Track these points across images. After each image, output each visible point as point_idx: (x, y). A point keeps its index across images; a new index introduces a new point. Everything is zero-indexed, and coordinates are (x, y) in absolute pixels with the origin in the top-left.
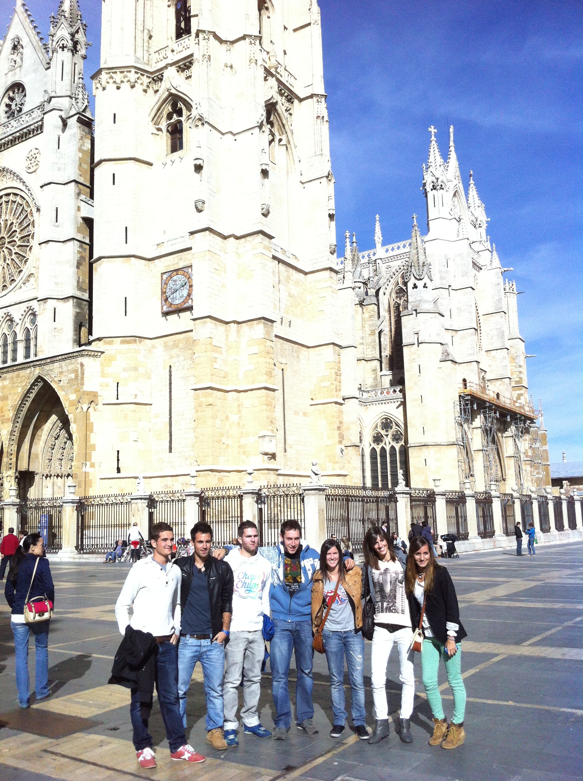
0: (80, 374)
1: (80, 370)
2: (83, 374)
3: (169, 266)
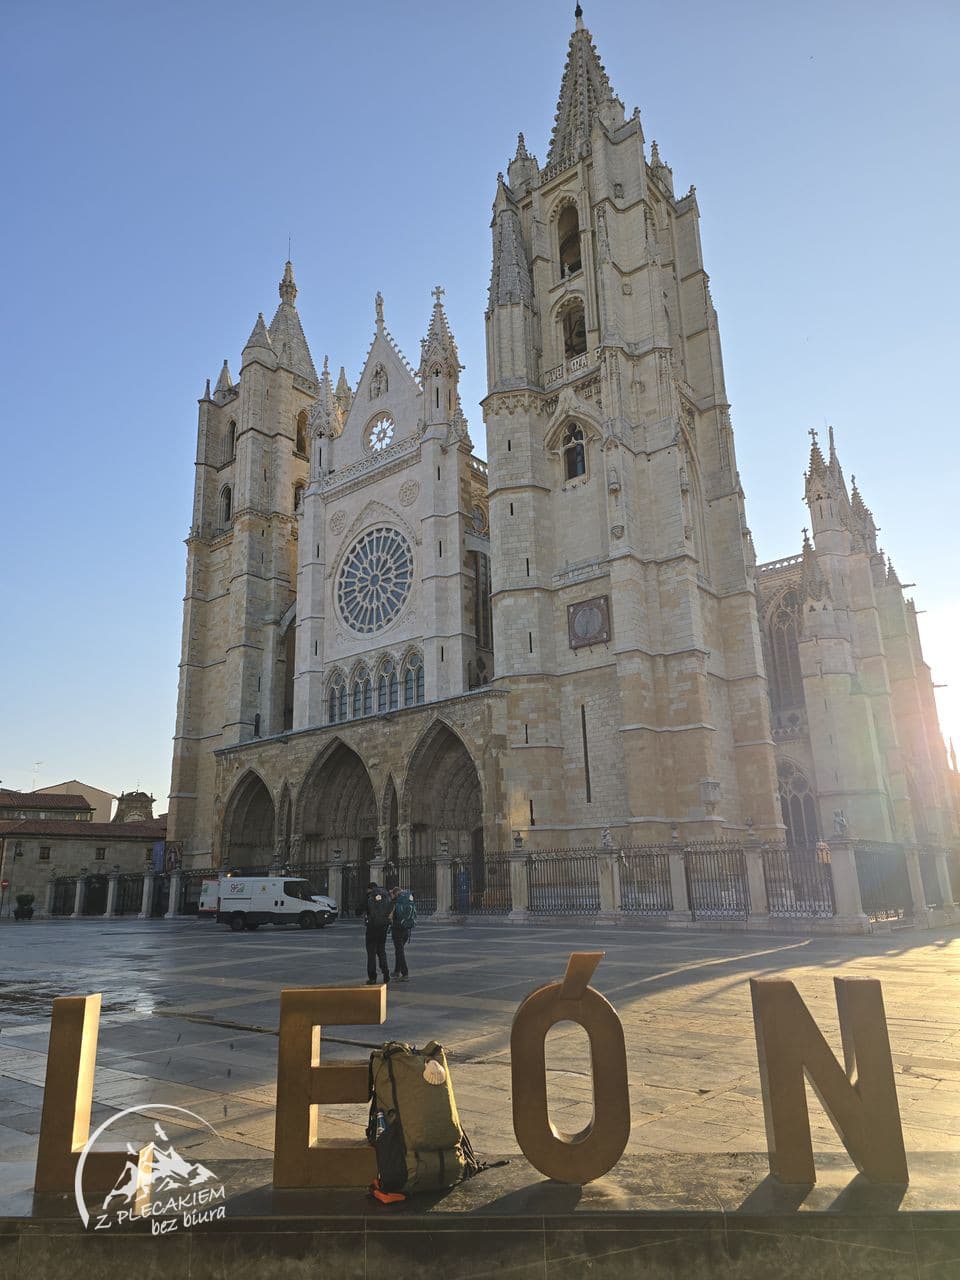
0: (486, 716)
1: (486, 713)
2: (490, 716)
3: (576, 598)
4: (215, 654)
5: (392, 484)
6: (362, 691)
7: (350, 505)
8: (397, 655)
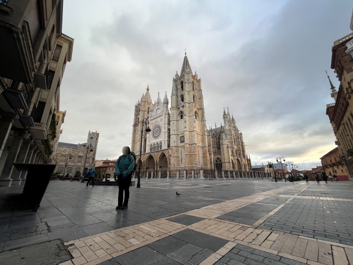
0: (169, 152)
3: (181, 136)
4: (136, 142)
5: (159, 118)
6: (155, 148)
7: (154, 121)
8: (159, 143)
